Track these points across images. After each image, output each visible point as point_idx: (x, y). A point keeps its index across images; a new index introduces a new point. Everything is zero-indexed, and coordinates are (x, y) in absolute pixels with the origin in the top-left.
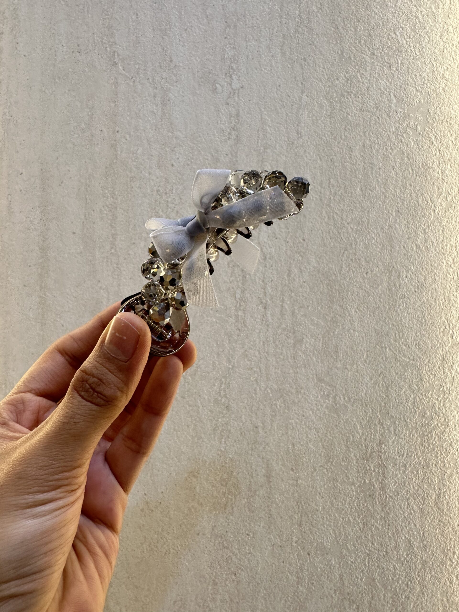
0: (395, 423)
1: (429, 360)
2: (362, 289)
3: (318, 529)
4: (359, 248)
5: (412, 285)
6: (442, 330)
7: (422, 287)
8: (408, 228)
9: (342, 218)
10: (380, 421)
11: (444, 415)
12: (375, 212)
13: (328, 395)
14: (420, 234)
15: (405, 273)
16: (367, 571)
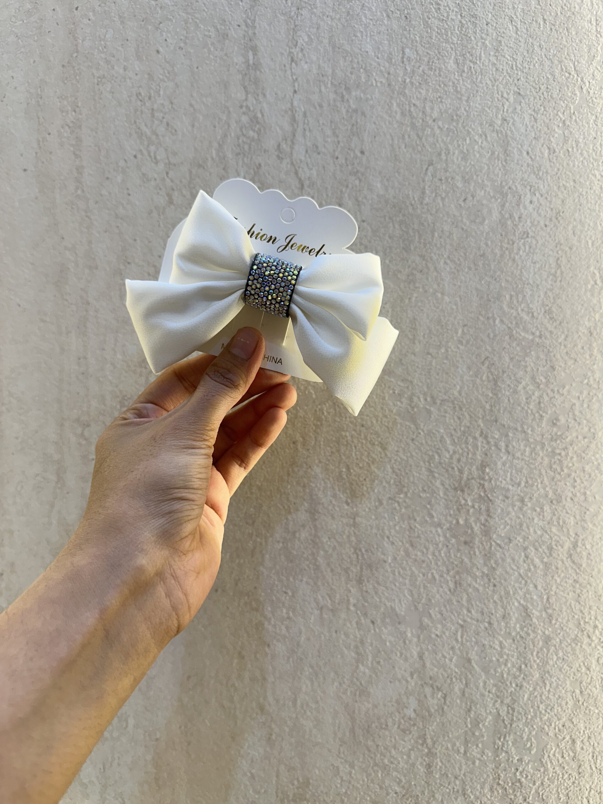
0: (507, 436)
1: (567, 337)
2: (457, 227)
3: (386, 587)
4: (453, 161)
5: (540, 215)
6: (589, 287)
7: (557, 219)
8: (536, 120)
9: (423, 112)
10: (482, 432)
11: (588, 421)
12: (478, 98)
13: (399, 394)
14: (556, 130)
15: (528, 196)
16: (459, 648)
